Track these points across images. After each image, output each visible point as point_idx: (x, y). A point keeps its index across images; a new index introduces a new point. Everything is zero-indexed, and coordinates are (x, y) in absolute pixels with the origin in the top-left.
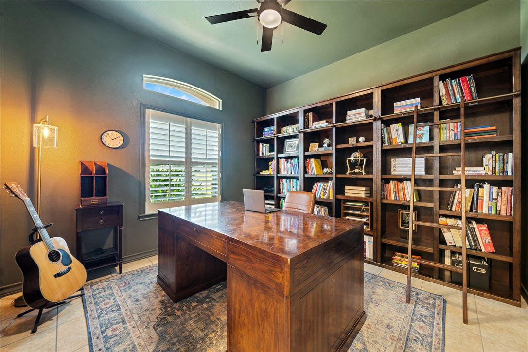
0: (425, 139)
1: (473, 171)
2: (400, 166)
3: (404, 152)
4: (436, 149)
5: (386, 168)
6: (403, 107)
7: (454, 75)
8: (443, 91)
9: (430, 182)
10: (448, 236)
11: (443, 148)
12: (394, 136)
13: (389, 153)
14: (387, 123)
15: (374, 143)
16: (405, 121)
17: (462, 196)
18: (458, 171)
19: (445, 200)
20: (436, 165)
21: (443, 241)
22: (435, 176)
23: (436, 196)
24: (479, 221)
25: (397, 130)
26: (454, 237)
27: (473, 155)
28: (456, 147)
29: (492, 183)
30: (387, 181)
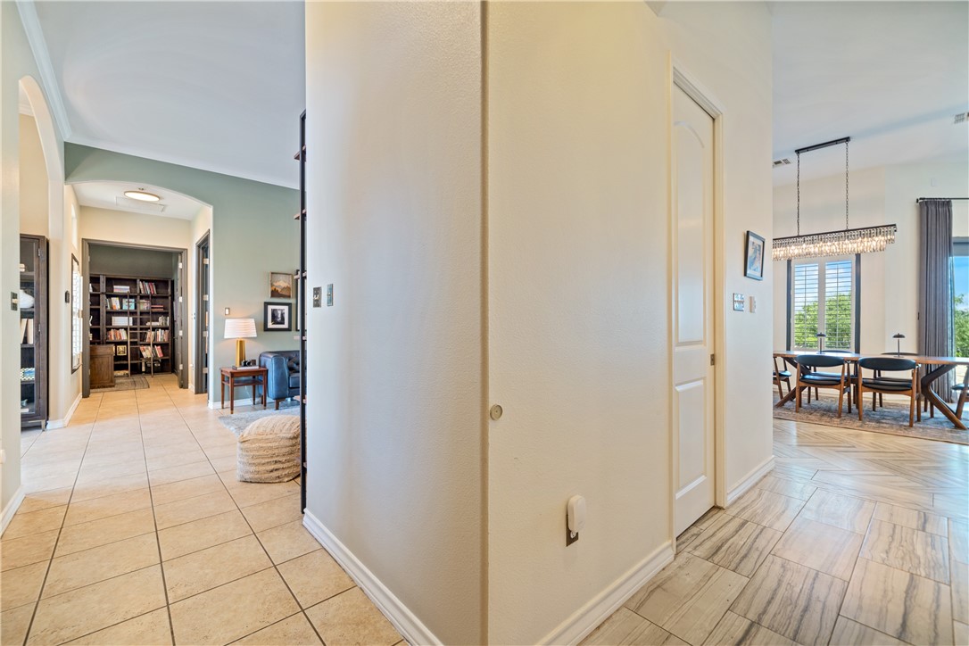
0: (132, 308)
1: (155, 324)
2: (119, 321)
3: (122, 313)
4: (139, 313)
5: (109, 322)
6: (119, 289)
7: (147, 281)
8: (141, 287)
9: (136, 329)
10: (144, 354)
11: (142, 313)
12: (114, 304)
13: (111, 313)
14: (109, 296)
15: (101, 307)
16: (122, 297)
17: (150, 334)
18: (148, 324)
19: (143, 337)
20: (139, 321)
21: (142, 356)
22: (138, 326)
23: (139, 335)
24: (157, 345)
25: (115, 302)
26: (147, 353)
27: (155, 316)
28: (148, 313)
29: (162, 329)
30: (109, 330)
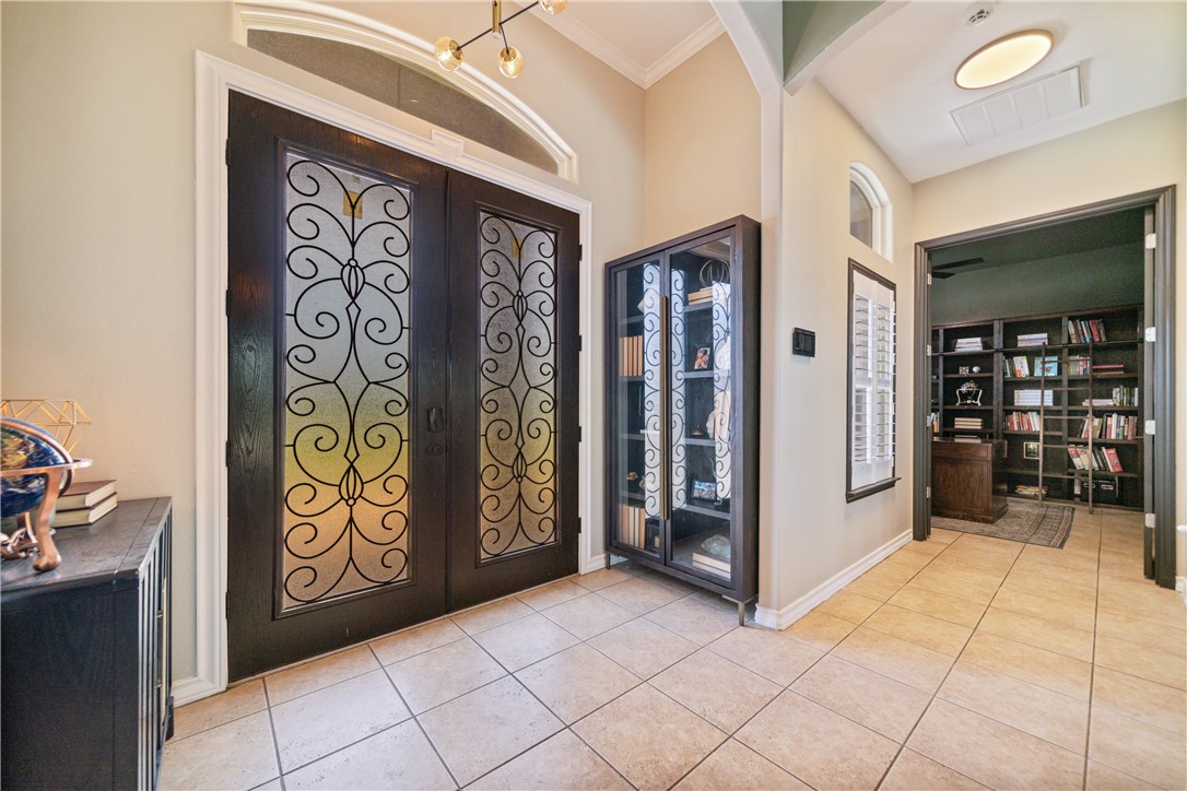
0: (1053, 373)
1: (1098, 403)
2: (1026, 397)
3: (1031, 383)
4: (1065, 383)
5: (1008, 399)
6: (1026, 340)
7: (1083, 318)
8: (1072, 331)
9: (1059, 413)
10: (1076, 461)
11: (1072, 382)
12: (1018, 367)
13: (1015, 384)
14: (1009, 355)
15: (995, 374)
16: (1031, 354)
17: (1091, 427)
18: (1086, 403)
19: (1074, 429)
20: (1065, 398)
21: (1071, 465)
22: (1064, 407)
23: (1065, 425)
24: (1109, 446)
25: (1021, 366)
26: (1083, 460)
27: (1104, 388)
28: (1084, 381)
29: (1120, 413)
30: (1008, 413)
